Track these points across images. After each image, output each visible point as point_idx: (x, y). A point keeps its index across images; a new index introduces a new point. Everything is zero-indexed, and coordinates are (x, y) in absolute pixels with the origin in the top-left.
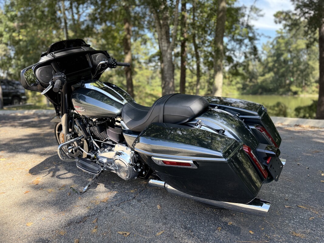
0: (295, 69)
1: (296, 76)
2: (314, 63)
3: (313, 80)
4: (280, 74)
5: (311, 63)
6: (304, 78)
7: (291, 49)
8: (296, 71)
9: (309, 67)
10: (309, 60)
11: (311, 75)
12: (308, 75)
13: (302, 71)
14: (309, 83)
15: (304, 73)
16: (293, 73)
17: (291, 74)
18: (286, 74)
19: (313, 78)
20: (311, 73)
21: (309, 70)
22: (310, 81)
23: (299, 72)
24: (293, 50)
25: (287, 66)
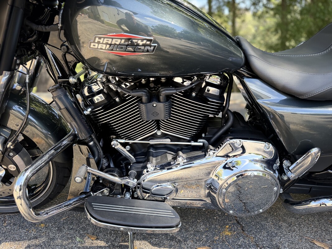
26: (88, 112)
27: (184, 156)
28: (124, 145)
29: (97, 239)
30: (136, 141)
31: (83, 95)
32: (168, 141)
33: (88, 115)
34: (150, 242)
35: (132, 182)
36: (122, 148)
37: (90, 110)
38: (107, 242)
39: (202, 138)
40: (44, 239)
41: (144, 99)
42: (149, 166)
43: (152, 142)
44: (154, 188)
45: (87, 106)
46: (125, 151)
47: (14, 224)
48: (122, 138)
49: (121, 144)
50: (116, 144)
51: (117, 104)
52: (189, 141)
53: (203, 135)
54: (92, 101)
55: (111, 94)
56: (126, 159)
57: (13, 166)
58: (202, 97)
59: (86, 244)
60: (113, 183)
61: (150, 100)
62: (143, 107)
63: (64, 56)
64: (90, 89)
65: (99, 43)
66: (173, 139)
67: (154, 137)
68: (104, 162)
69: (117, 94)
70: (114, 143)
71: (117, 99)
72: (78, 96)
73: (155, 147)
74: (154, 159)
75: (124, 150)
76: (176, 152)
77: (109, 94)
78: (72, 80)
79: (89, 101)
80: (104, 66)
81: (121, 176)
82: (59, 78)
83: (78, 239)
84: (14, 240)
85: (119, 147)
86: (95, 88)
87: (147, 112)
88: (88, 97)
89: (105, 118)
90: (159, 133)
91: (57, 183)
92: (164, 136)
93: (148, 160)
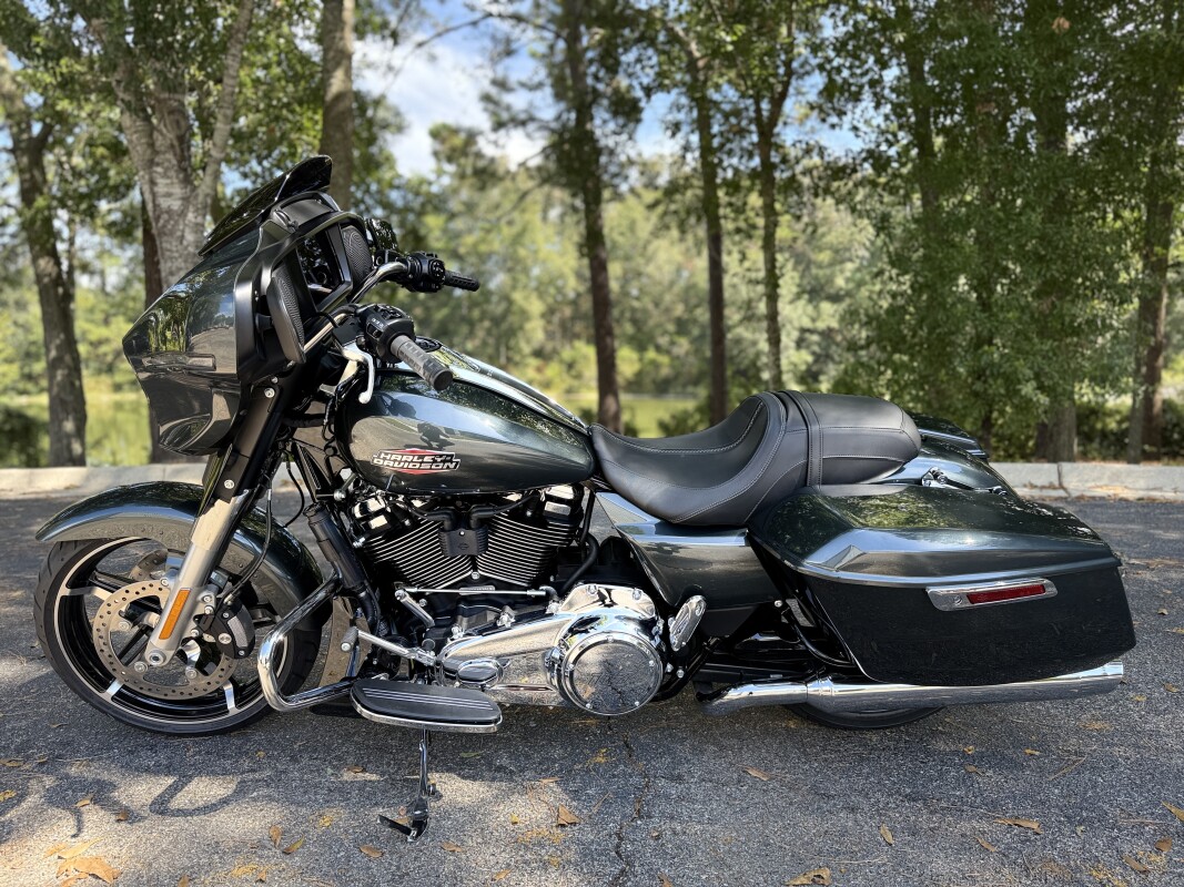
0: (476, 313)
1: (480, 333)
2: (526, 298)
3: (527, 349)
4: (435, 326)
5: (517, 296)
6: (504, 340)
7: (462, 250)
8: (481, 320)
9: (515, 308)
10: (514, 288)
11: (520, 334)
12: (512, 332)
13: (497, 321)
14: (517, 358)
15: (504, 326)
16: (472, 324)
17: (464, 329)
18: (451, 327)
19: (528, 341)
20: (521, 328)
21: (513, 319)
22: (519, 351)
23: (487, 324)
24: (468, 253)
25: (452, 303)
26: (359, 543)
27: (513, 613)
28: (416, 597)
29: (364, 771)
30: (438, 590)
31: (352, 516)
32: (491, 590)
33: (359, 549)
34: (459, 775)
35: (428, 657)
36: (414, 602)
37: (363, 540)
38: (382, 774)
39: (549, 584)
40: (268, 773)
41: (447, 524)
42: (455, 629)
43: (463, 592)
44: (463, 667)
45: (359, 533)
46: (419, 608)
47: (208, 753)
48: (413, 586)
49: (412, 595)
50: (403, 595)
51: (406, 530)
52: (526, 589)
53: (552, 579)
54: (368, 526)
55: (397, 515)
56: (420, 621)
57: (226, 635)
58: (541, 519)
59: (345, 778)
60: (397, 658)
61: (455, 527)
62: (445, 537)
63: (327, 462)
64: (364, 508)
65: (384, 459)
66: (499, 585)
67: (467, 582)
68: (382, 626)
69: (407, 515)
70: (399, 592)
71: (407, 522)
72: (343, 517)
73: (469, 600)
74: (465, 619)
75: (417, 605)
76: (501, 606)
77: (394, 516)
78: (338, 495)
79: (362, 527)
80: (388, 477)
81: (409, 645)
82: (317, 492)
83: (330, 771)
84: (214, 773)
85: (408, 600)
86: (374, 505)
87: (451, 544)
88: (361, 519)
89: (387, 552)
90: (475, 577)
91: (292, 673)
92: (485, 581)
93: (453, 622)
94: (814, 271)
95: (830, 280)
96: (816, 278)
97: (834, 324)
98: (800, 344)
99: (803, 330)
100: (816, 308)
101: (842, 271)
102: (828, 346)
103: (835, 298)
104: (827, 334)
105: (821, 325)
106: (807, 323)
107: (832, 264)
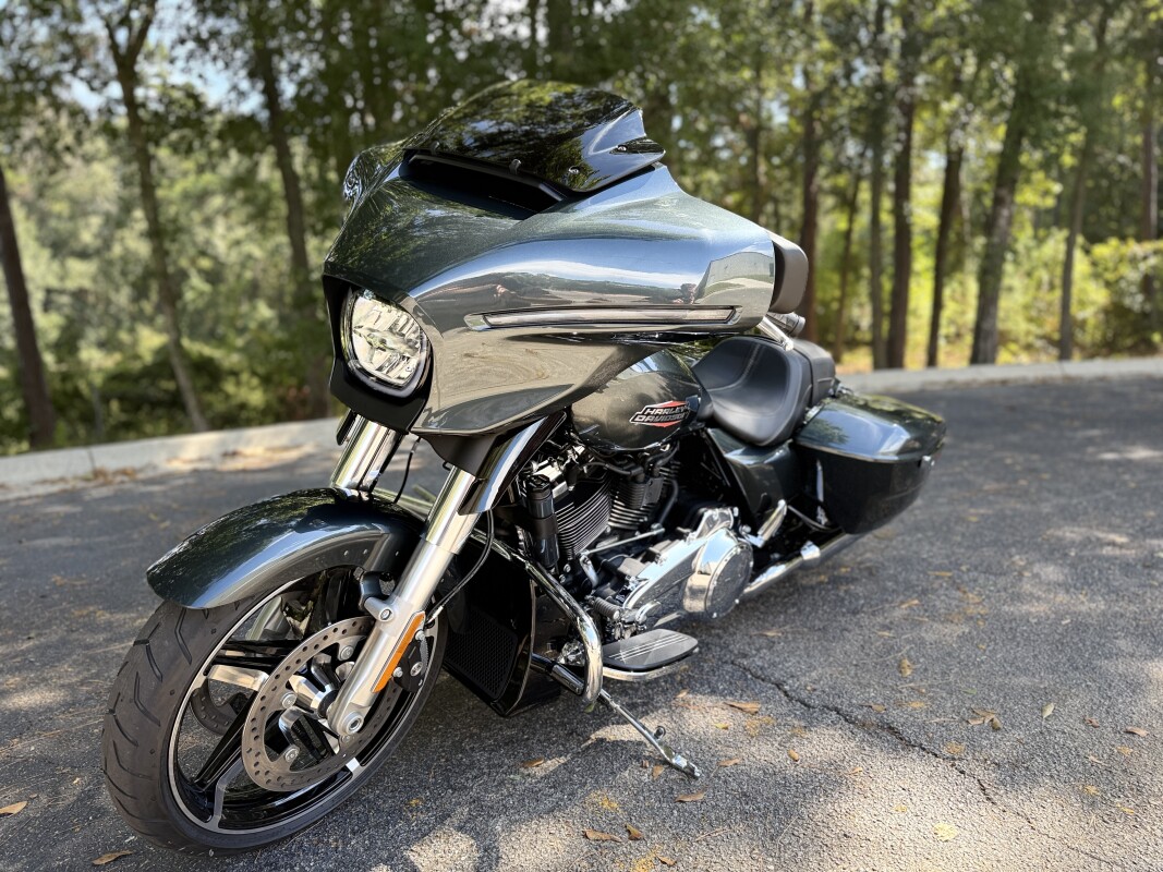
46: (591, 570)
90: (608, 530)
94: (53, 223)
95: (74, 234)
96: (56, 231)
97: (87, 284)
98: (47, 306)
99: (49, 291)
100: (63, 265)
101: (87, 226)
102: (82, 311)
103: (83, 255)
104: (79, 295)
105: (71, 285)
106: (53, 282)
107: (72, 217)
